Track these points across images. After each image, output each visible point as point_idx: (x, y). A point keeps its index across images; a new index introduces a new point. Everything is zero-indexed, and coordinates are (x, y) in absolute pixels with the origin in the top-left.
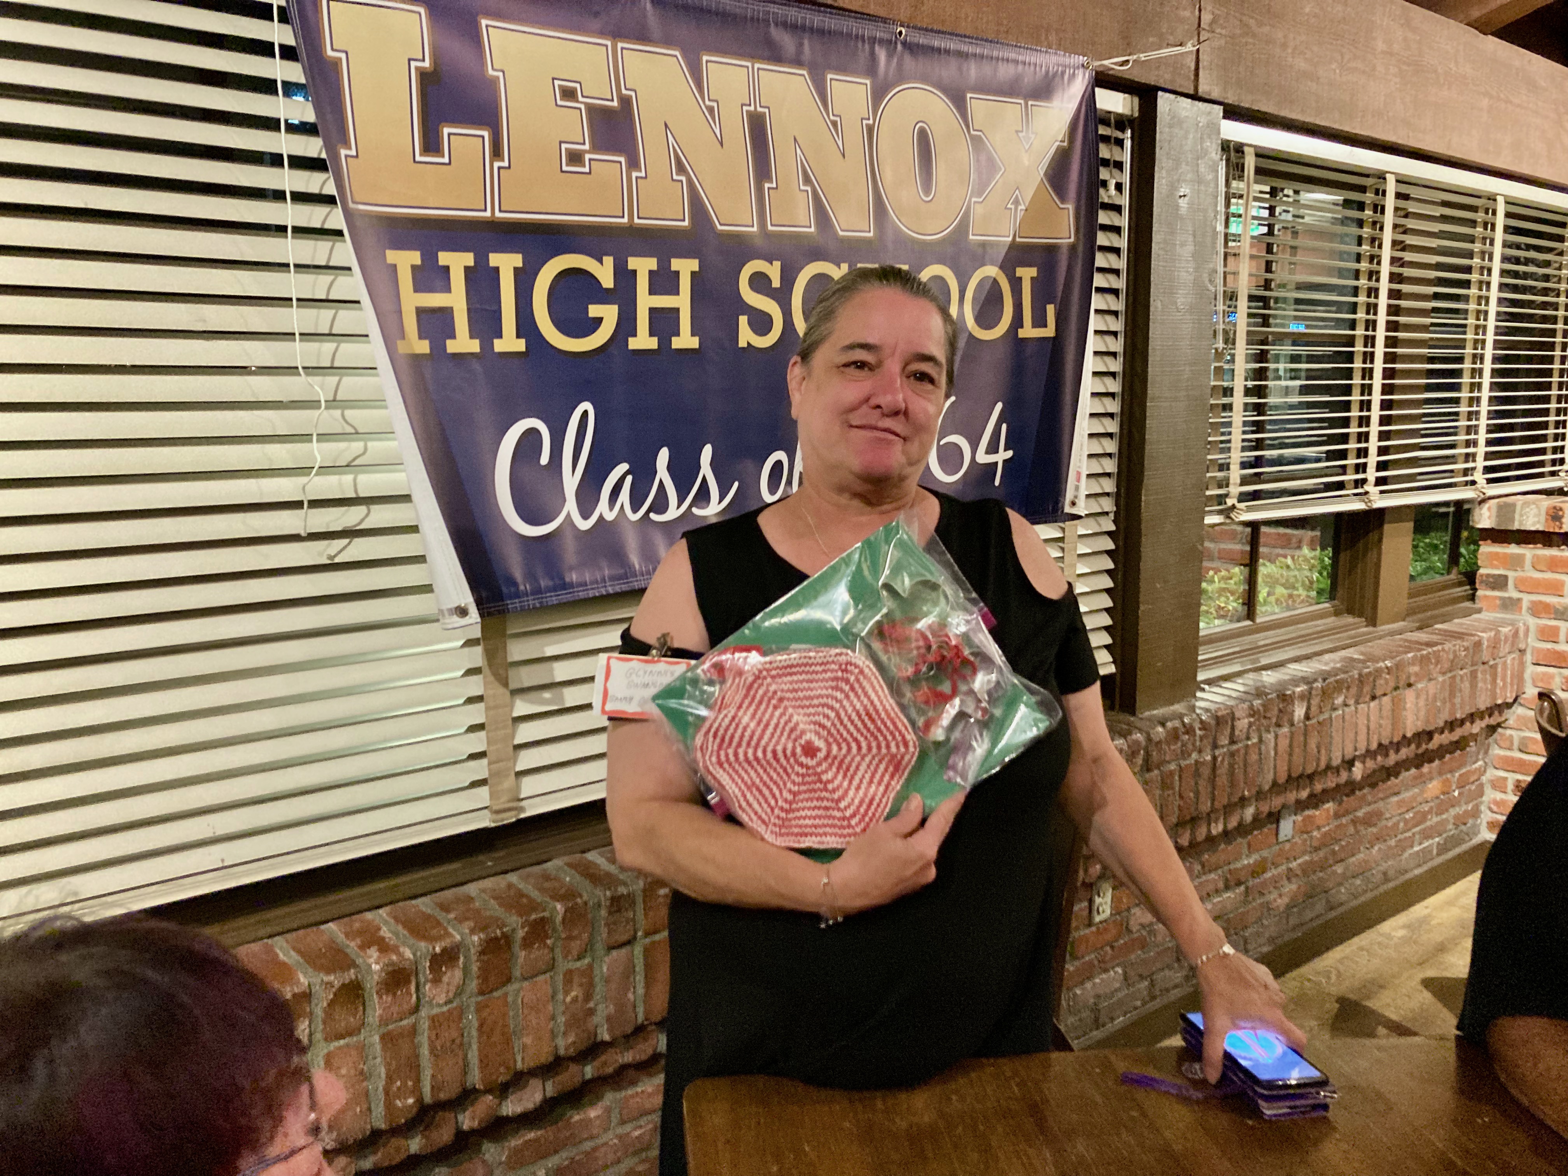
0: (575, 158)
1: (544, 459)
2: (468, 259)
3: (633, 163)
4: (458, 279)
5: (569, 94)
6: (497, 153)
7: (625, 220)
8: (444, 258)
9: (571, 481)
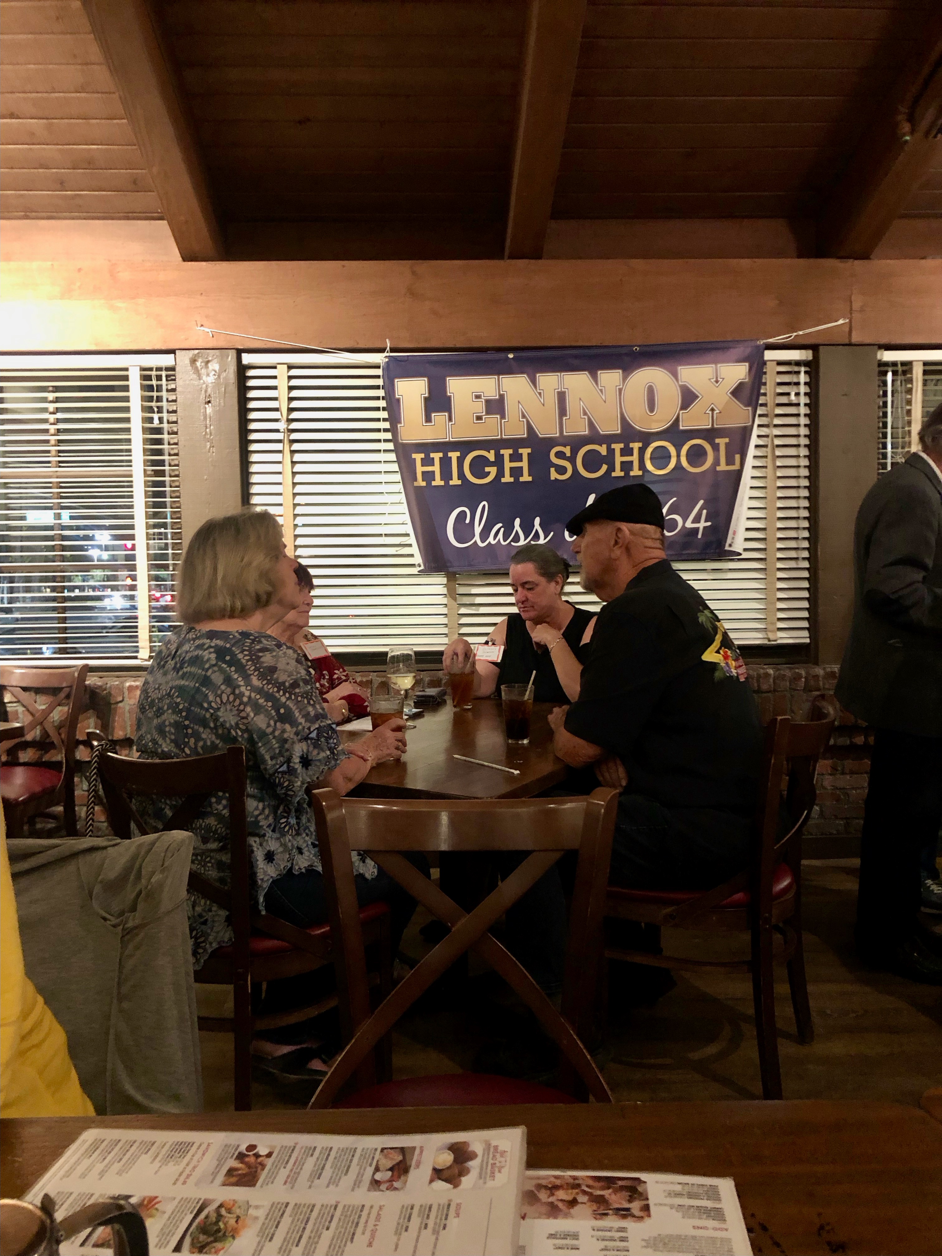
0: (479, 418)
1: (468, 521)
2: (441, 455)
3: (503, 417)
4: (437, 462)
5: (478, 397)
6: (450, 419)
7: (499, 437)
8: (432, 455)
9: (478, 529)
